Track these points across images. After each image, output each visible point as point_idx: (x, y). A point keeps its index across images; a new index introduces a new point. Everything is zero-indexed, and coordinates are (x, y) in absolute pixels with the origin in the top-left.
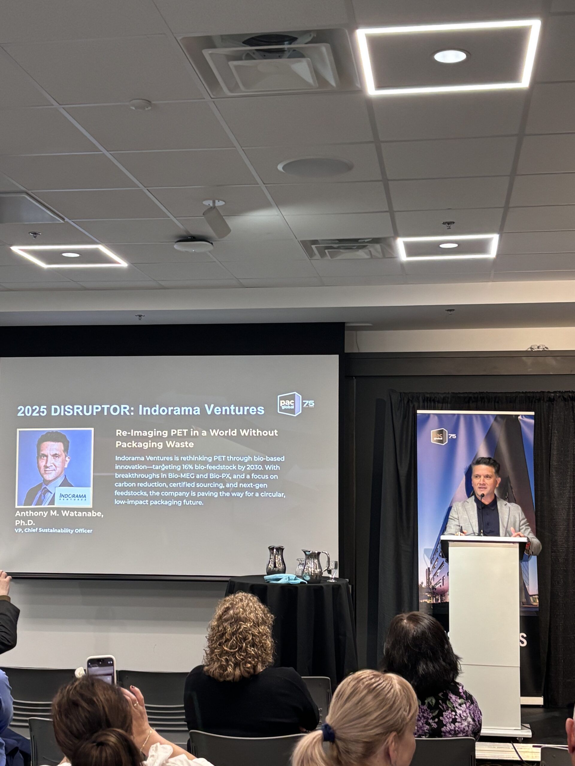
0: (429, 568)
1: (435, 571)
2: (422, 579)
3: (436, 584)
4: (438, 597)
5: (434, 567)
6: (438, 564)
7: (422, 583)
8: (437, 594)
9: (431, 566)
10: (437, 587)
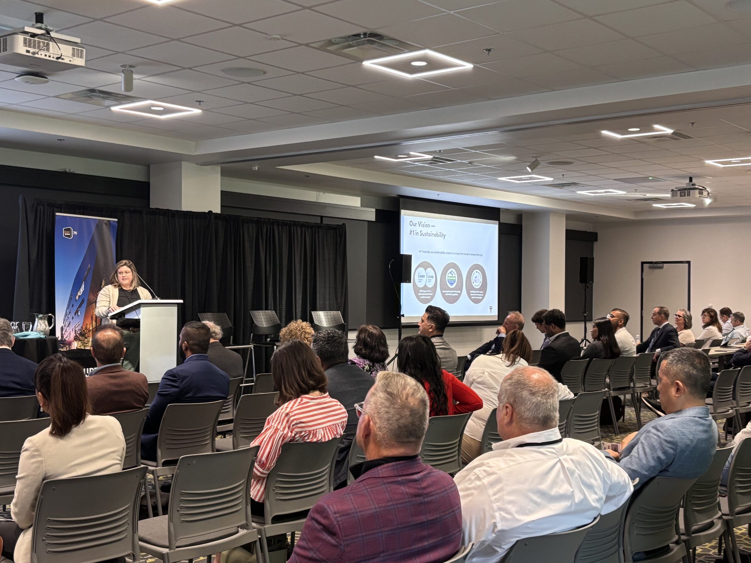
0: (62, 326)
1: (66, 327)
2: (58, 334)
3: (66, 337)
4: (67, 346)
5: (65, 326)
6: (67, 324)
7: (58, 337)
8: (67, 345)
9: (63, 325)
10: (67, 339)
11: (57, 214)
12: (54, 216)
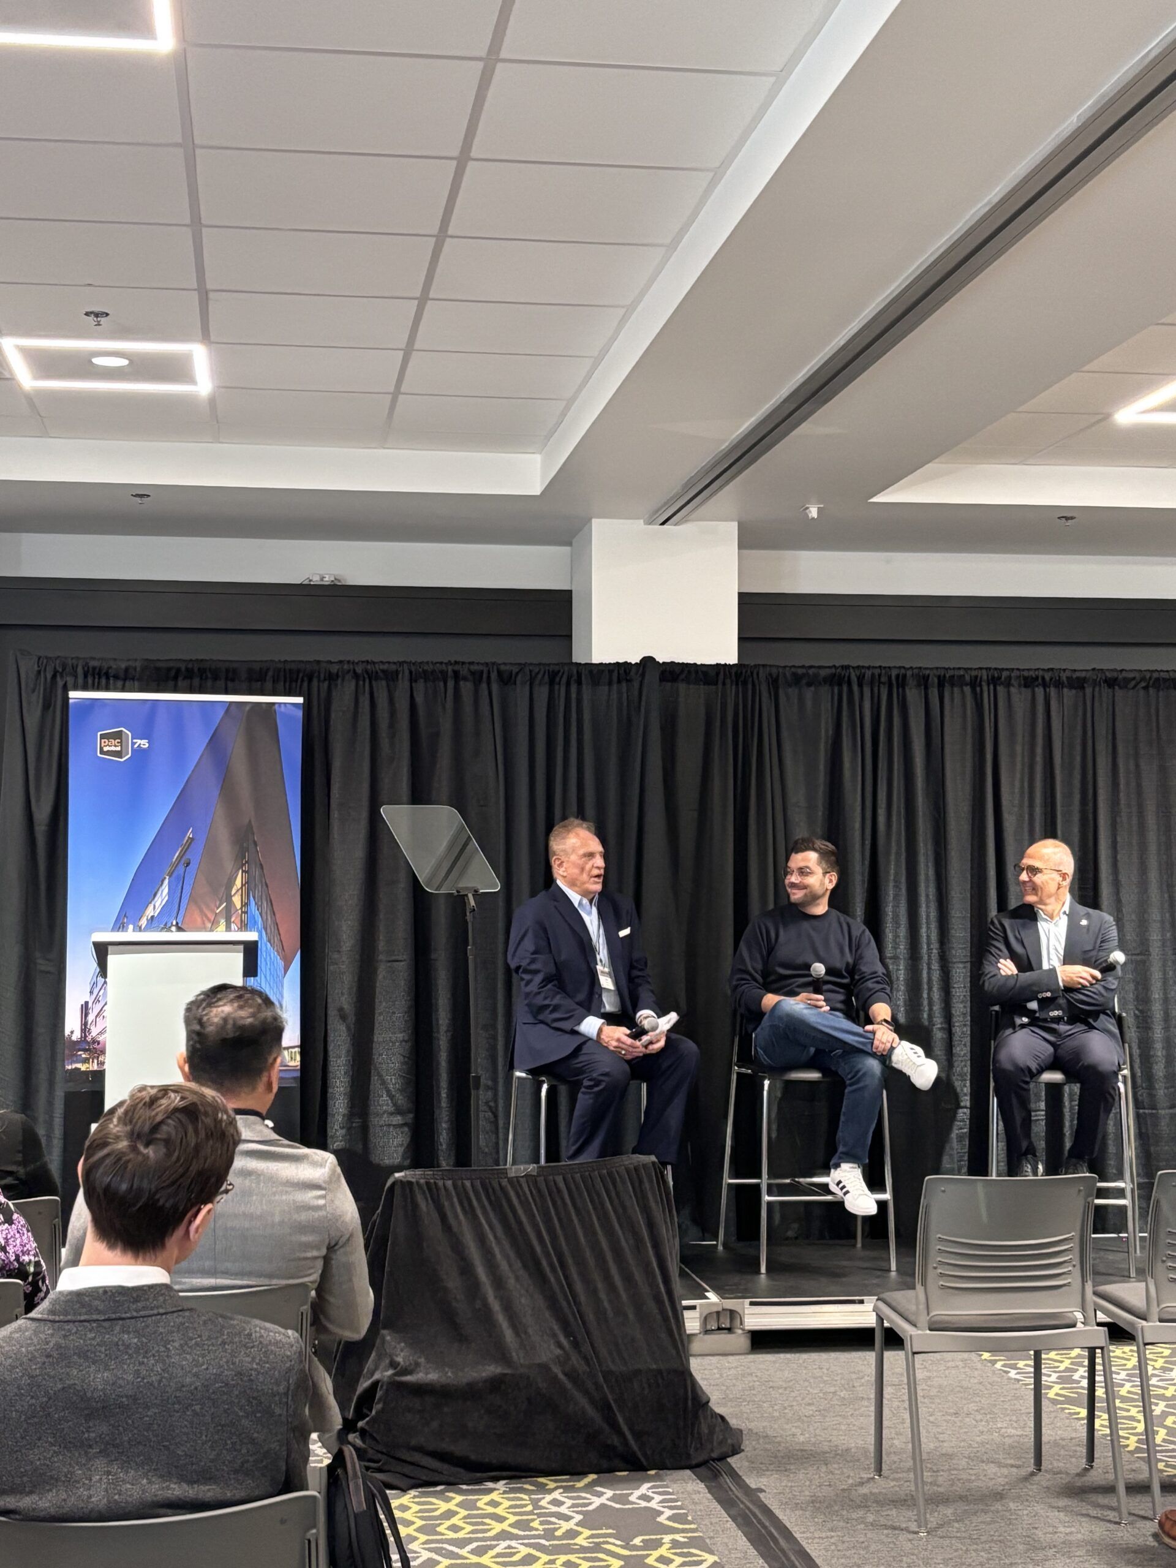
0: (87, 1003)
1: (99, 1006)
2: (72, 1025)
3: (100, 1033)
5: (97, 1001)
7: (72, 1032)
8: (101, 1053)
9: (90, 999)
10: (101, 1039)
11: (74, 695)
12: (66, 699)
